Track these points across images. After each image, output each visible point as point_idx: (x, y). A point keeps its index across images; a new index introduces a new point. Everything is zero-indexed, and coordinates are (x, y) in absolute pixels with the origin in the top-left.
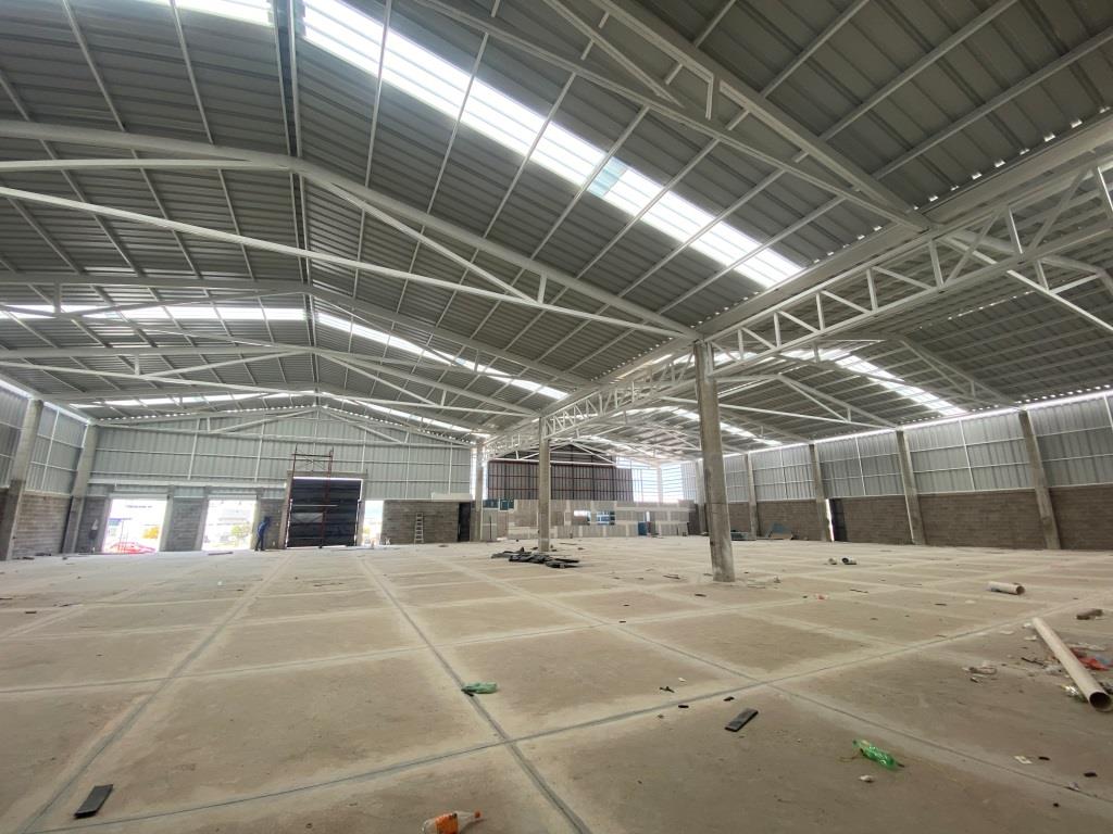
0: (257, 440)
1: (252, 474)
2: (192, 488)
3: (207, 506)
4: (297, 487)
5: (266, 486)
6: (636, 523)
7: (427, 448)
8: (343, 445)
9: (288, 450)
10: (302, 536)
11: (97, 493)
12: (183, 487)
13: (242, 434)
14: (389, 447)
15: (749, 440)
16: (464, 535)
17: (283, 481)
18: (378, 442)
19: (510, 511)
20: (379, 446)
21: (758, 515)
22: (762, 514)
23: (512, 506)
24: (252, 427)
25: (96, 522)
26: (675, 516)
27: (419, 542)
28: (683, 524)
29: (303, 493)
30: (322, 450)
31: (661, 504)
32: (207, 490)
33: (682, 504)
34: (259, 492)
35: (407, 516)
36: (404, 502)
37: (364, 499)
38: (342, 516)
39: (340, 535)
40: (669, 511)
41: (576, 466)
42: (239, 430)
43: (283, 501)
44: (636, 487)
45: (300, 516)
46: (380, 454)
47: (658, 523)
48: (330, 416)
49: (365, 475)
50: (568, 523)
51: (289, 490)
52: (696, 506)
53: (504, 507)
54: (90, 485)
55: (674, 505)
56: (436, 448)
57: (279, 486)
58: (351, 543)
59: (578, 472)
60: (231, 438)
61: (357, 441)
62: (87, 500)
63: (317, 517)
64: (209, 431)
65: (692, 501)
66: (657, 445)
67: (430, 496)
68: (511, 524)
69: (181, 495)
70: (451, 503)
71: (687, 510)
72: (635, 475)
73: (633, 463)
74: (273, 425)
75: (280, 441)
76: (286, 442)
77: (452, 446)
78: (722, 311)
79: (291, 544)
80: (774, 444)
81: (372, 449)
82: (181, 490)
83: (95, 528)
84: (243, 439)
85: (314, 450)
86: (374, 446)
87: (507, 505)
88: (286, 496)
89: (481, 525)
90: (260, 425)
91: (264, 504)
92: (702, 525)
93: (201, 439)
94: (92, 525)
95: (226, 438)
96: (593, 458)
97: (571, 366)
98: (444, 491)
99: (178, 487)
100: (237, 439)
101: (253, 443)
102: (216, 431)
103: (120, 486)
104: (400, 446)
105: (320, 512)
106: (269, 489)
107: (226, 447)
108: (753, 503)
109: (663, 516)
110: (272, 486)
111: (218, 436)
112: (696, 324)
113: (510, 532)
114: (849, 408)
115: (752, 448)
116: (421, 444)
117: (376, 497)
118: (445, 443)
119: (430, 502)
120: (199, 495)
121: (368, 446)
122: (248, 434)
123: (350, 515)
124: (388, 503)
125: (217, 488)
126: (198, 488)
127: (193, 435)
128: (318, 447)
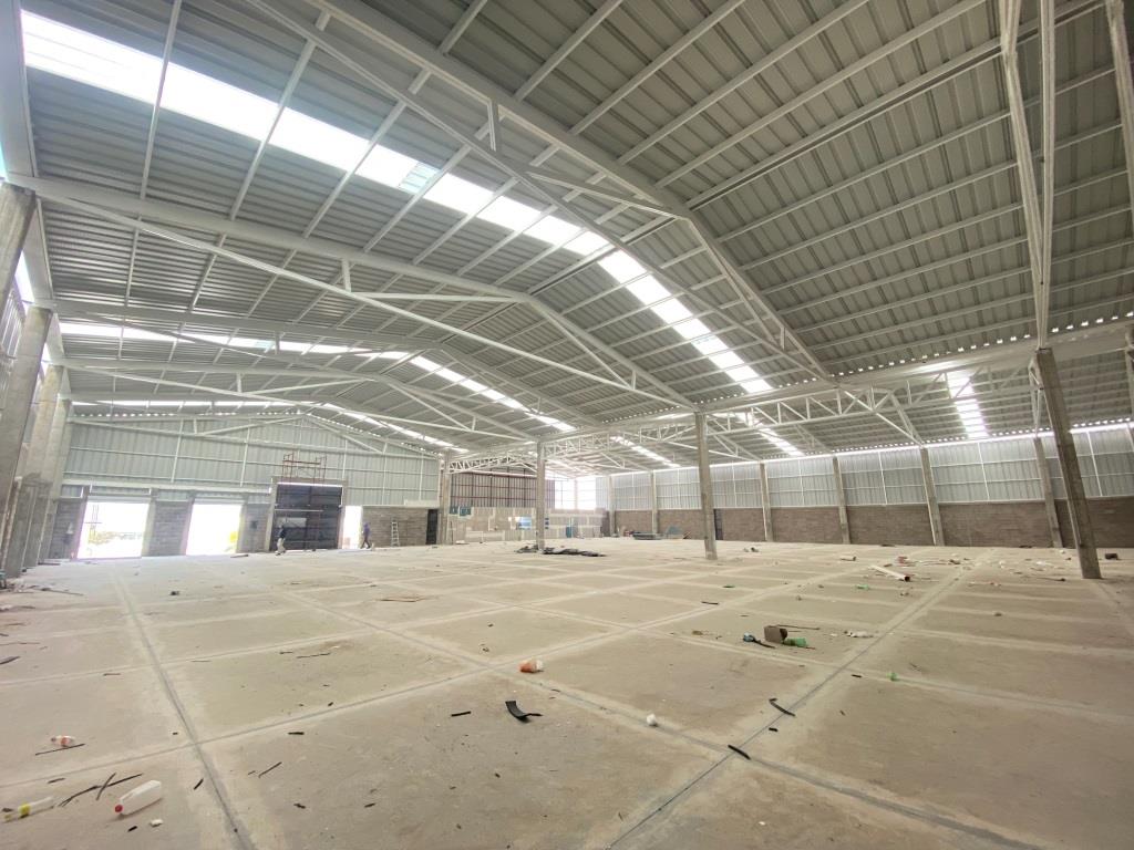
0: (242, 444)
1: (238, 477)
2: (175, 491)
3: (191, 508)
4: (282, 492)
5: (252, 491)
7: (402, 458)
9: (279, 456)
11: (69, 495)
12: (164, 490)
13: (226, 437)
14: (368, 456)
16: (431, 538)
17: (268, 485)
18: (361, 451)
19: (468, 517)
20: (359, 455)
21: (658, 520)
22: (661, 520)
23: (469, 513)
24: (237, 431)
25: (70, 527)
26: (593, 521)
27: (396, 545)
28: (597, 528)
29: (290, 497)
32: (192, 493)
33: (598, 511)
34: (246, 496)
35: (383, 521)
36: (381, 508)
37: (345, 505)
38: (324, 520)
39: (321, 539)
40: (587, 516)
42: (223, 433)
43: (270, 505)
44: (558, 496)
46: (360, 463)
47: (580, 527)
49: (346, 483)
51: (274, 495)
52: (608, 513)
53: (463, 514)
54: (63, 486)
55: (591, 512)
57: (265, 491)
58: (335, 546)
60: (217, 442)
61: (338, 449)
62: (61, 503)
63: (301, 521)
64: (195, 433)
65: (603, 509)
67: (403, 503)
68: (469, 529)
69: (163, 498)
70: (421, 510)
71: (601, 516)
72: (557, 486)
74: (259, 429)
75: (266, 447)
76: (272, 448)
77: (423, 457)
80: (675, 467)
81: (353, 458)
82: (163, 494)
83: (70, 532)
84: (229, 443)
85: (305, 457)
86: (354, 454)
87: (465, 512)
88: (273, 502)
89: (444, 530)
90: (245, 429)
91: (248, 508)
92: (611, 528)
93: (184, 441)
94: (67, 529)
95: (212, 441)
96: (525, 471)
98: (416, 498)
99: (160, 490)
100: (222, 442)
101: (238, 447)
102: (203, 434)
103: (95, 487)
104: (377, 456)
105: (302, 516)
106: (254, 494)
107: (212, 451)
108: (655, 511)
110: (258, 491)
111: (203, 439)
113: (467, 536)
115: (656, 468)
116: (395, 454)
117: (356, 503)
118: (417, 453)
119: (403, 509)
120: (183, 499)
121: (348, 454)
122: (233, 438)
123: (331, 520)
124: (366, 508)
125: (203, 492)
126: (182, 491)
127: (177, 436)
128: (302, 454)
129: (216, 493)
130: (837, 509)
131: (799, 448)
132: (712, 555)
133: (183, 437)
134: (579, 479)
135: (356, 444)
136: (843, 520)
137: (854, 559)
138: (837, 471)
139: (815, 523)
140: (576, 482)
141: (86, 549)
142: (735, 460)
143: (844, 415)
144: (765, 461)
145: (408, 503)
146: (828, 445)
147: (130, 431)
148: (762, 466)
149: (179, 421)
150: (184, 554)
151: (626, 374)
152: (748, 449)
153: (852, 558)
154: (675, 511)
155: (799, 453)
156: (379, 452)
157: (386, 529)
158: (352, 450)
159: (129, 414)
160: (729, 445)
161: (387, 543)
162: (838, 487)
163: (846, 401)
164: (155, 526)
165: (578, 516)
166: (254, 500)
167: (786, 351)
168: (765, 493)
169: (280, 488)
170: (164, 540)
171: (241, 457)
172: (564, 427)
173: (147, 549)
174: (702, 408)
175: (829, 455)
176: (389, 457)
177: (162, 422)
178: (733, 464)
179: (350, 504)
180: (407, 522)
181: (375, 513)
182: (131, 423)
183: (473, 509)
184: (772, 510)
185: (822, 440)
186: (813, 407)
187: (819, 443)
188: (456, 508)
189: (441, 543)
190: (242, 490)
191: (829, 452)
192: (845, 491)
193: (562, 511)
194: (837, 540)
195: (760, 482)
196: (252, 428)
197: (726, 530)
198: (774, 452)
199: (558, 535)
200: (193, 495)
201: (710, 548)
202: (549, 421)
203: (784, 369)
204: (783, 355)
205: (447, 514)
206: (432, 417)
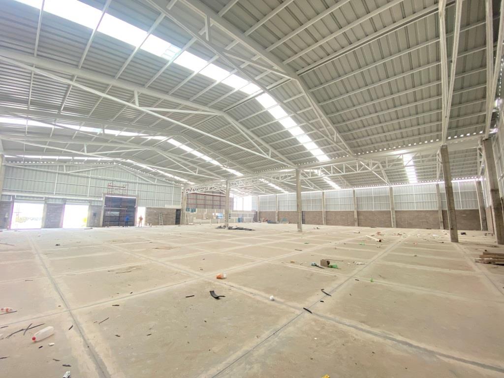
0: (88, 177)
1: (86, 193)
2: (56, 198)
3: (64, 207)
4: (108, 200)
5: (93, 199)
6: (237, 218)
7: (164, 186)
10: (109, 222)
11: (5, 200)
12: (52, 198)
13: (80, 174)
14: (148, 184)
16: (178, 222)
17: (101, 197)
18: (143, 182)
19: (194, 213)
20: (144, 184)
21: (278, 215)
23: (195, 211)
24: (85, 171)
25: (7, 214)
27: (161, 225)
29: (111, 203)
30: (122, 184)
34: (90, 201)
35: (155, 214)
36: (154, 209)
37: (137, 206)
38: (129, 213)
40: (248, 213)
42: (78, 172)
43: (101, 206)
45: (108, 213)
46: (144, 188)
47: (244, 218)
48: (122, 169)
49: (138, 196)
51: (104, 201)
53: (192, 211)
54: (2, 195)
57: (99, 200)
58: (133, 225)
60: (75, 176)
61: (134, 181)
63: (117, 213)
64: (65, 172)
65: (256, 210)
67: (164, 206)
69: (51, 202)
70: (173, 209)
73: (235, 196)
74: (96, 171)
75: (99, 179)
76: (102, 179)
77: (173, 186)
79: (104, 226)
81: (140, 185)
82: (50, 200)
84: (81, 177)
88: (103, 204)
89: (184, 218)
90: (90, 170)
91: (91, 207)
92: (258, 219)
95: (72, 175)
98: (170, 204)
99: (49, 198)
100: (78, 176)
101: (86, 179)
102: (68, 172)
103: (17, 196)
105: (118, 211)
106: (94, 201)
107: (73, 180)
108: (277, 212)
109: (246, 216)
110: (97, 199)
111: (69, 175)
113: (194, 221)
115: (279, 193)
116: (161, 184)
117: (142, 205)
118: (171, 184)
119: (165, 209)
120: (59, 202)
121: (139, 183)
122: (83, 175)
123: (131, 213)
124: (147, 208)
125: (69, 199)
126: (59, 199)
127: (56, 173)
128: (117, 183)
129: (76, 200)
130: (354, 212)
131: (340, 186)
132: (300, 230)
133: (59, 174)
134: (244, 197)
135: (142, 179)
136: (356, 216)
137: (359, 233)
138: (354, 196)
139: (344, 218)
140: (243, 199)
141: (14, 224)
142: (312, 190)
143: (358, 172)
144: (324, 191)
145: (167, 206)
146: (352, 185)
147: (33, 170)
148: (323, 193)
149: (57, 166)
150: (62, 227)
151: (267, 151)
152: (317, 185)
153: (358, 232)
154: (285, 212)
155: (339, 188)
156: (153, 183)
157: (157, 217)
158: (140, 182)
159: (32, 162)
160: (310, 184)
161: (158, 224)
162: (355, 202)
163: (361, 166)
164: (47, 215)
165: (244, 213)
166: (94, 203)
167: (337, 143)
168: (324, 204)
169: (107, 198)
170: (52, 221)
171: (87, 183)
172: (239, 174)
173: (43, 226)
174: (300, 167)
175: (351, 189)
176: (158, 185)
177: (48, 166)
178: (311, 192)
179: (140, 206)
180: (167, 214)
181: (152, 210)
182: (33, 166)
183: (197, 209)
184: (326, 212)
185: (349, 182)
186: (346, 168)
187: (348, 184)
188: (189, 209)
189: (182, 224)
190: (88, 199)
191: (351, 188)
192: (357, 204)
193: (237, 211)
194: (353, 225)
195: (321, 200)
196: (92, 170)
197: (307, 220)
198: (328, 187)
199: (234, 221)
200: (65, 201)
201: (299, 227)
202: (232, 171)
203: (335, 151)
204: (335, 144)
205: (185, 211)
206: (178, 167)
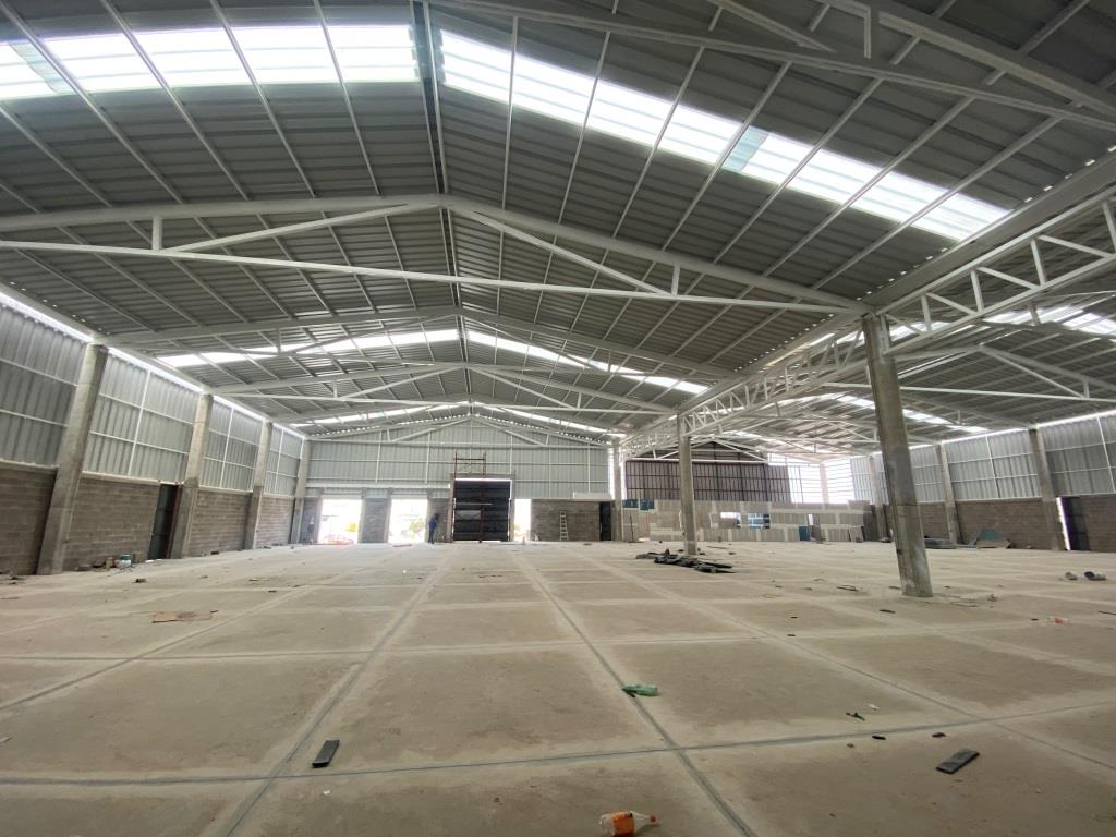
0: (425, 447)
1: (423, 476)
2: (379, 489)
3: (390, 505)
4: (459, 487)
5: (435, 487)
6: (796, 526)
7: (566, 449)
8: (494, 449)
9: (450, 454)
10: (465, 531)
11: (312, 495)
12: (374, 489)
13: (413, 443)
14: (532, 449)
15: (941, 428)
16: (606, 534)
17: (447, 482)
18: (523, 445)
19: (651, 511)
20: (524, 449)
21: (958, 518)
22: (965, 518)
23: (652, 507)
24: (421, 436)
25: (313, 518)
26: (845, 519)
27: (564, 540)
28: (856, 528)
29: (465, 492)
30: (478, 454)
31: (827, 506)
32: (390, 491)
33: (853, 505)
34: (429, 492)
35: (552, 514)
36: (549, 501)
37: (514, 498)
38: (497, 513)
39: (495, 531)
40: (837, 513)
41: (721, 464)
42: (411, 439)
43: (447, 500)
44: (794, 486)
45: (462, 513)
46: (526, 456)
47: (822, 526)
48: (482, 424)
49: (513, 476)
50: (714, 525)
51: (452, 491)
52: (873, 508)
53: (645, 507)
54: (308, 488)
55: (842, 507)
56: (575, 449)
57: (444, 487)
58: (505, 538)
59: (723, 471)
60: (406, 446)
61: (505, 445)
62: (306, 501)
63: (476, 514)
64: (389, 441)
65: (868, 502)
66: (819, 439)
67: (571, 495)
68: (652, 525)
69: (373, 496)
70: (592, 503)
71: (861, 512)
72: (792, 473)
73: (789, 460)
74: (438, 433)
75: (443, 448)
76: (449, 448)
77: (589, 447)
78: (897, 276)
79: (456, 537)
80: (976, 431)
81: (518, 452)
82: (371, 492)
83: (312, 523)
84: (415, 447)
85: (471, 454)
86: (520, 449)
87: (647, 505)
88: (450, 495)
89: (622, 525)
90: (426, 434)
91: (433, 502)
92: (881, 529)
93: (384, 448)
94: (309, 521)
95: (402, 446)
96: (739, 456)
97: (710, 357)
98: (585, 490)
99: (369, 489)
100: (411, 446)
101: (422, 450)
102: (394, 441)
103: (328, 488)
104: (542, 448)
105: (477, 509)
106: (437, 490)
107: (403, 453)
108: (950, 504)
109: (830, 519)
110: (439, 487)
111: (396, 445)
112: (863, 295)
113: (652, 533)
114: (1086, 381)
115: (945, 437)
116: (561, 446)
117: (524, 496)
118: (583, 443)
119: (572, 502)
120: (382, 496)
121: (514, 449)
122: (418, 442)
123: (502, 513)
124: (535, 502)
125: (397, 490)
126: (383, 489)
127: (377, 444)
128: (474, 451)
129: (408, 490)
133: (381, 445)
134: (825, 463)
135: (520, 439)
140: (822, 468)
141: (322, 535)
142: (1093, 408)
145: (576, 496)
149: (378, 432)
150: (387, 542)
154: (986, 503)
156: (542, 445)
157: (558, 521)
158: (517, 445)
161: (556, 537)
164: (366, 519)
165: (824, 513)
166: (437, 495)
169: (457, 483)
170: (373, 530)
171: (425, 456)
173: (361, 537)
176: (554, 449)
177: (368, 434)
179: (519, 497)
180: (576, 515)
181: (544, 505)
182: (348, 437)
183: (656, 502)
188: (636, 502)
189: (616, 540)
190: (427, 487)
196: (432, 432)
197: (1094, 533)
199: (786, 537)
